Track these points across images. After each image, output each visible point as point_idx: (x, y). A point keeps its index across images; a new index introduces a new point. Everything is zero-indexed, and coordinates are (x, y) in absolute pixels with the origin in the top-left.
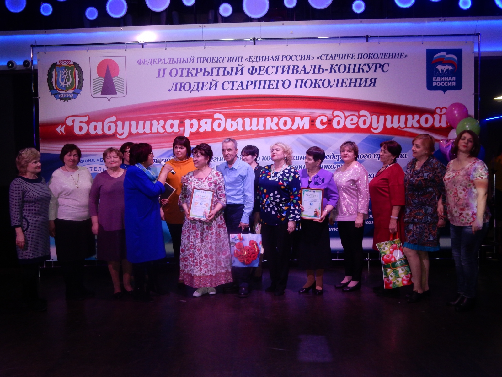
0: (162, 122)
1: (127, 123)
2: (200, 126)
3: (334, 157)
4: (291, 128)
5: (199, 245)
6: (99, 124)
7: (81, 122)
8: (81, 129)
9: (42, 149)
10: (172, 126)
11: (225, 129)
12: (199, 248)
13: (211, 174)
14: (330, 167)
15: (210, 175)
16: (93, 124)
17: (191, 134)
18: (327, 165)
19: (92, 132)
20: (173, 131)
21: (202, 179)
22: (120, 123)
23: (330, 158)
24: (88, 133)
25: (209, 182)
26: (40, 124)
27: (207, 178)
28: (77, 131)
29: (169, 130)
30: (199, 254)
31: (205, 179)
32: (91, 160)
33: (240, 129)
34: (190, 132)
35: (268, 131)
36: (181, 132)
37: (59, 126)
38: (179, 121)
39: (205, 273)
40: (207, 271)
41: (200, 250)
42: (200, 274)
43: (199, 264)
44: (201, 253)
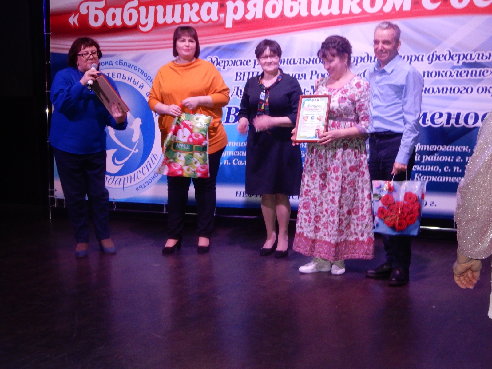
0: (196, 6)
1: (152, 9)
2: (247, 11)
3: (451, 57)
4: (381, 10)
6: (118, 11)
7: (96, 9)
8: (96, 18)
9: (53, 48)
10: (209, 11)
11: (282, 15)
12: (316, 197)
14: (444, 74)
16: (111, 11)
17: (235, 22)
18: (439, 72)
19: (110, 23)
20: (210, 20)
22: (143, 9)
23: (445, 59)
24: (105, 24)
26: (50, 12)
28: (93, 23)
29: (205, 18)
30: (316, 206)
31: (338, 91)
32: (109, 63)
33: (304, 13)
34: (234, 20)
35: (346, 15)
36: (222, 21)
37: (72, 15)
38: (219, 3)
39: (324, 237)
40: (327, 233)
41: (317, 200)
42: (316, 236)
43: (312, 220)
44: (320, 205)
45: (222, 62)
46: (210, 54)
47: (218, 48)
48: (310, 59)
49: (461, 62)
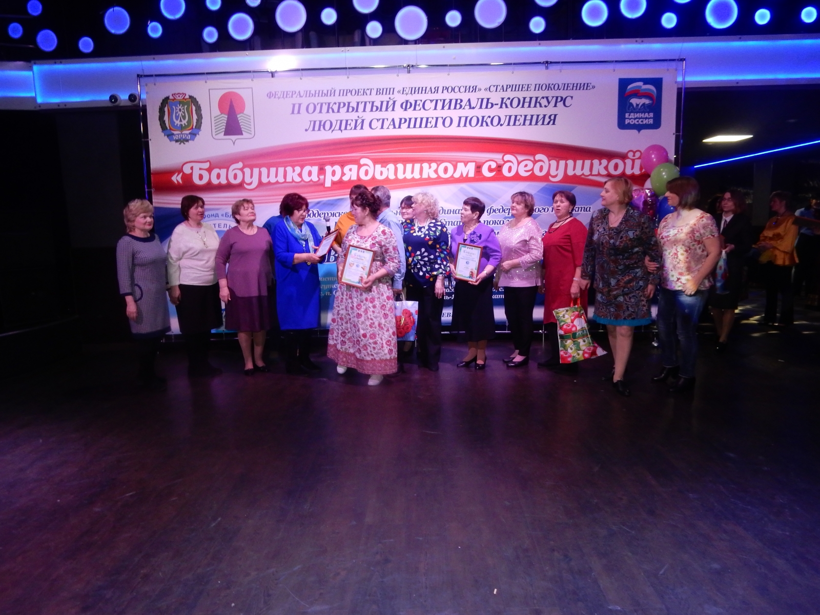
0: (298, 169)
1: (256, 171)
2: (343, 174)
3: (504, 211)
4: (452, 176)
6: (223, 172)
7: (200, 169)
8: (201, 177)
9: (155, 203)
10: (310, 173)
11: (374, 177)
14: (498, 222)
16: (215, 172)
17: (333, 183)
18: (495, 221)
19: (215, 181)
20: (311, 180)
21: (365, 237)
22: (247, 171)
23: (499, 212)
24: (209, 183)
26: (152, 172)
28: (196, 180)
29: (306, 178)
31: (368, 238)
32: (214, 215)
33: (392, 177)
34: (332, 181)
35: (425, 179)
36: (321, 181)
37: (175, 174)
38: (318, 168)
45: (323, 214)
47: (318, 203)
48: (397, 211)
49: (510, 214)
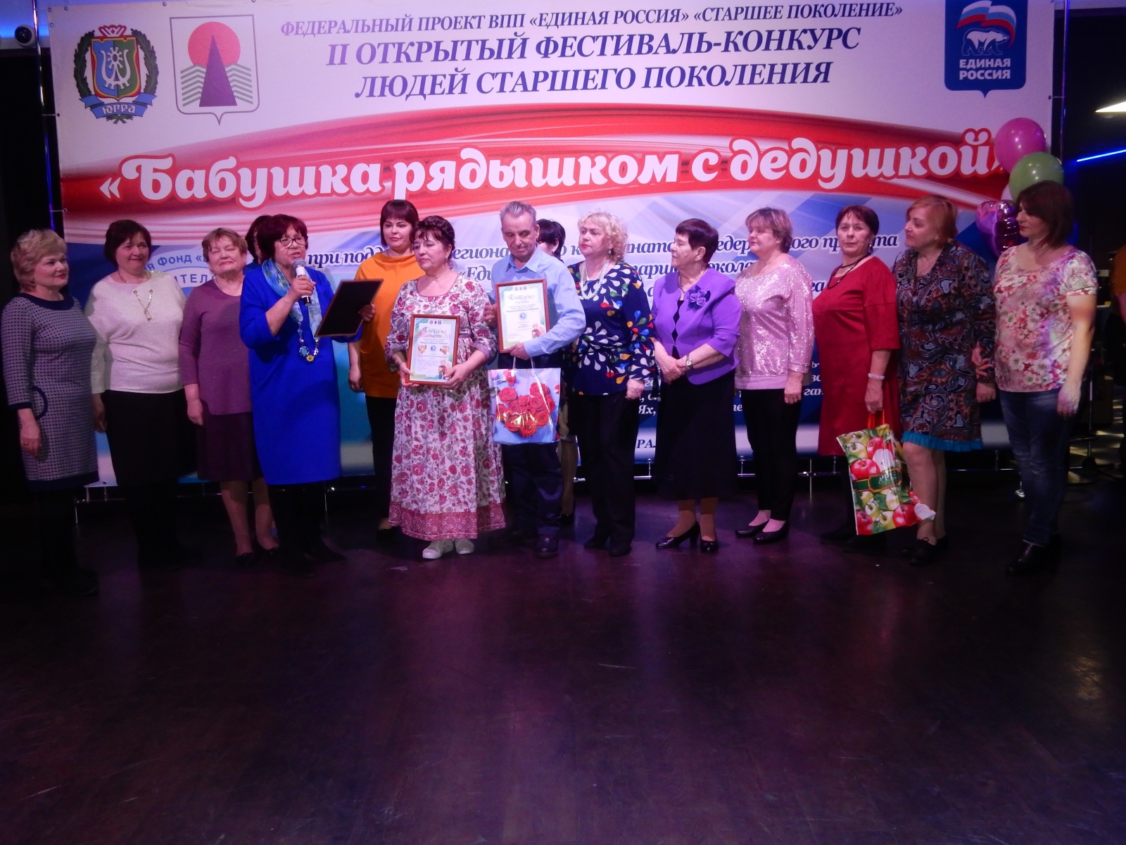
0: (342, 170)
1: (262, 173)
2: (429, 178)
3: (734, 245)
4: (636, 181)
5: (437, 445)
6: (199, 176)
7: (155, 170)
8: (156, 186)
9: (69, 235)
10: (365, 178)
11: (486, 184)
12: (437, 452)
13: (456, 286)
14: (724, 268)
15: (455, 288)
16: (184, 175)
17: (410, 193)
19: (184, 194)
20: (368, 191)
21: (437, 298)
22: (245, 173)
23: (725, 248)
24: (173, 196)
25: (451, 305)
26: (61, 176)
27: (447, 295)
28: (147, 192)
29: (359, 187)
30: (438, 465)
31: (444, 298)
32: (184, 259)
33: (521, 183)
34: (407, 190)
35: (585, 187)
36: (387, 190)
37: (107, 180)
38: (381, 167)
39: (453, 508)
40: (456, 502)
41: (439, 457)
42: (441, 509)
43: (436, 487)
44: (441, 464)
46: (368, 243)
49: (746, 252)
